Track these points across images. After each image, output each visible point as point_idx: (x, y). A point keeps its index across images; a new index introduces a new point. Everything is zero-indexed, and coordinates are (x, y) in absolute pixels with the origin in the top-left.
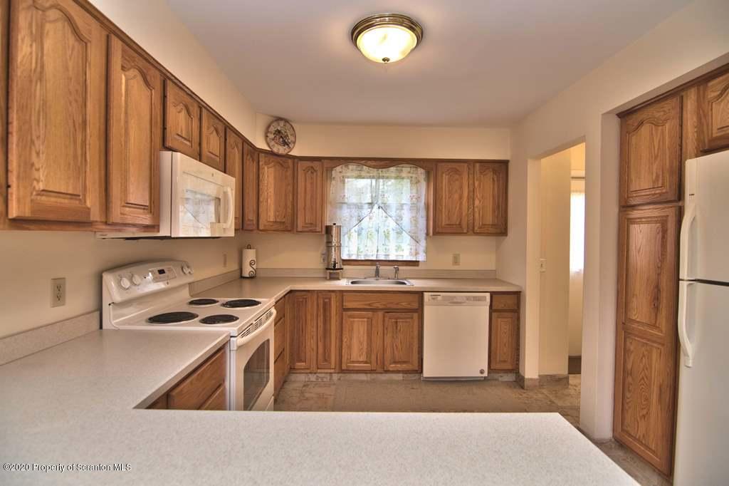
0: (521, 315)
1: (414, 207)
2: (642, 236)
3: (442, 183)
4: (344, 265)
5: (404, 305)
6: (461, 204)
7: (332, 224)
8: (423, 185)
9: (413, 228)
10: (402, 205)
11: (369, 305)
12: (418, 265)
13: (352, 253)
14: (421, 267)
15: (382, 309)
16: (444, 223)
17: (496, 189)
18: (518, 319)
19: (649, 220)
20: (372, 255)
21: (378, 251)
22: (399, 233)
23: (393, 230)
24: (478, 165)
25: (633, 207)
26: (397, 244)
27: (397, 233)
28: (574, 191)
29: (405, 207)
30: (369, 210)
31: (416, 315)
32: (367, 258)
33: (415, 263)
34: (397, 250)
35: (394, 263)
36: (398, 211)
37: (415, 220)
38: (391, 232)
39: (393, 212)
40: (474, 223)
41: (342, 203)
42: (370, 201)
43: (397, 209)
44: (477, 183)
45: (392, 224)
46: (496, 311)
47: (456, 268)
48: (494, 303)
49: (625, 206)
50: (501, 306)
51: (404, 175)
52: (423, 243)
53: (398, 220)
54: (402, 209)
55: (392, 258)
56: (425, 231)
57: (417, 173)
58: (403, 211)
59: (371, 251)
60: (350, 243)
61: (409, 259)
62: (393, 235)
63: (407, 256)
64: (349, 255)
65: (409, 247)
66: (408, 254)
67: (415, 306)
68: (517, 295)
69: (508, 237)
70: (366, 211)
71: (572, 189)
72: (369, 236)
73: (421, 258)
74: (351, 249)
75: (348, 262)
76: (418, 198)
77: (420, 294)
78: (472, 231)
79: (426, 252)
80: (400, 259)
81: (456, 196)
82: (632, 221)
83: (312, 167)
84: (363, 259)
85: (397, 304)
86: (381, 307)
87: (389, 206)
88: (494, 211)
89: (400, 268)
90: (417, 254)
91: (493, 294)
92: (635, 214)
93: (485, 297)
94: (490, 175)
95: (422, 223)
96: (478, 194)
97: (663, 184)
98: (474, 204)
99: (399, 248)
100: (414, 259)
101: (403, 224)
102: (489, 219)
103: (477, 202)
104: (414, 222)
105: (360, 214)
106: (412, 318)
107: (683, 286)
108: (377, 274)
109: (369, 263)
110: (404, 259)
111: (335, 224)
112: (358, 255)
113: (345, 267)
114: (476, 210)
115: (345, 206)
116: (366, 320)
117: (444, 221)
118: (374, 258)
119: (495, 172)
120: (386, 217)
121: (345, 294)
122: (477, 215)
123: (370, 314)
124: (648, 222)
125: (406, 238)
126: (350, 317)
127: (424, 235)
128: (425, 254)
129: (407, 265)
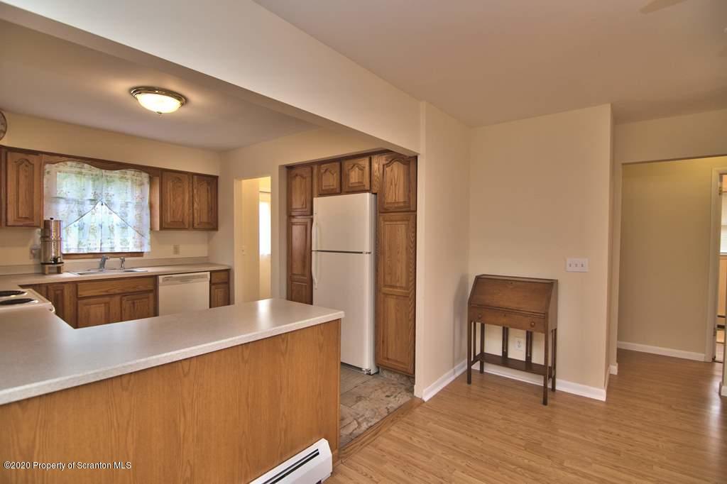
0: (231, 286)
1: (138, 206)
2: (297, 231)
3: (167, 188)
4: (64, 259)
5: (141, 288)
6: (183, 205)
7: (49, 219)
8: (147, 187)
9: (138, 224)
10: (127, 203)
11: (107, 291)
12: (142, 256)
13: (71, 247)
14: (145, 257)
15: (119, 294)
16: (169, 221)
17: (210, 196)
18: (229, 288)
19: (301, 224)
20: (96, 249)
21: (101, 244)
22: (124, 227)
23: (117, 225)
24: (195, 177)
25: (293, 217)
26: (122, 238)
27: (123, 228)
28: (262, 201)
29: (130, 205)
30: (92, 206)
31: (151, 295)
32: (90, 252)
33: (140, 254)
34: (121, 244)
35: (120, 255)
36: (123, 209)
37: (140, 218)
38: (116, 227)
39: (117, 209)
40: (193, 221)
41: (59, 198)
42: (92, 198)
43: (122, 207)
44: (195, 191)
45: (116, 219)
46: (214, 284)
47: (176, 256)
48: (212, 279)
49: (290, 216)
50: (217, 281)
51: (128, 176)
52: (148, 237)
53: (123, 216)
54: (127, 207)
55: (117, 250)
56: (149, 227)
57: (141, 177)
58: (128, 209)
59: (94, 245)
60: (69, 238)
61: (135, 250)
62: (117, 230)
63: (132, 249)
64: (67, 249)
65: (133, 240)
66: (133, 246)
67: (151, 287)
68: (228, 272)
69: (219, 232)
70: (88, 206)
71: (260, 198)
72: (93, 230)
73: (146, 249)
74: (69, 243)
75: (68, 257)
76: (142, 198)
77: (155, 278)
78: (192, 227)
79: (151, 243)
80: (126, 251)
81: (179, 200)
82: (293, 224)
83: (27, 160)
84: (86, 252)
85: (134, 288)
86: (117, 292)
87: (112, 204)
88: (208, 212)
89: (126, 259)
90: (142, 245)
91: (211, 272)
92: (294, 220)
93: (207, 275)
94: (205, 185)
95: (147, 219)
96: (196, 199)
97: (306, 207)
98: (193, 206)
99: (124, 241)
100: (139, 251)
101: (129, 220)
102: (205, 219)
103: (196, 205)
104: (138, 219)
105: (81, 210)
106: (148, 298)
107: (313, 253)
108: (102, 265)
109: (91, 256)
110: (130, 251)
111: (52, 219)
112: (79, 249)
113: (65, 261)
114: (195, 211)
115: (62, 201)
116: (103, 305)
117: (169, 219)
118: (98, 251)
119: (208, 184)
120: (110, 213)
121: (79, 284)
122: (196, 215)
123: (107, 299)
124: (300, 225)
125: (131, 232)
126: (86, 304)
127: (149, 230)
128: (149, 246)
129: (131, 256)
